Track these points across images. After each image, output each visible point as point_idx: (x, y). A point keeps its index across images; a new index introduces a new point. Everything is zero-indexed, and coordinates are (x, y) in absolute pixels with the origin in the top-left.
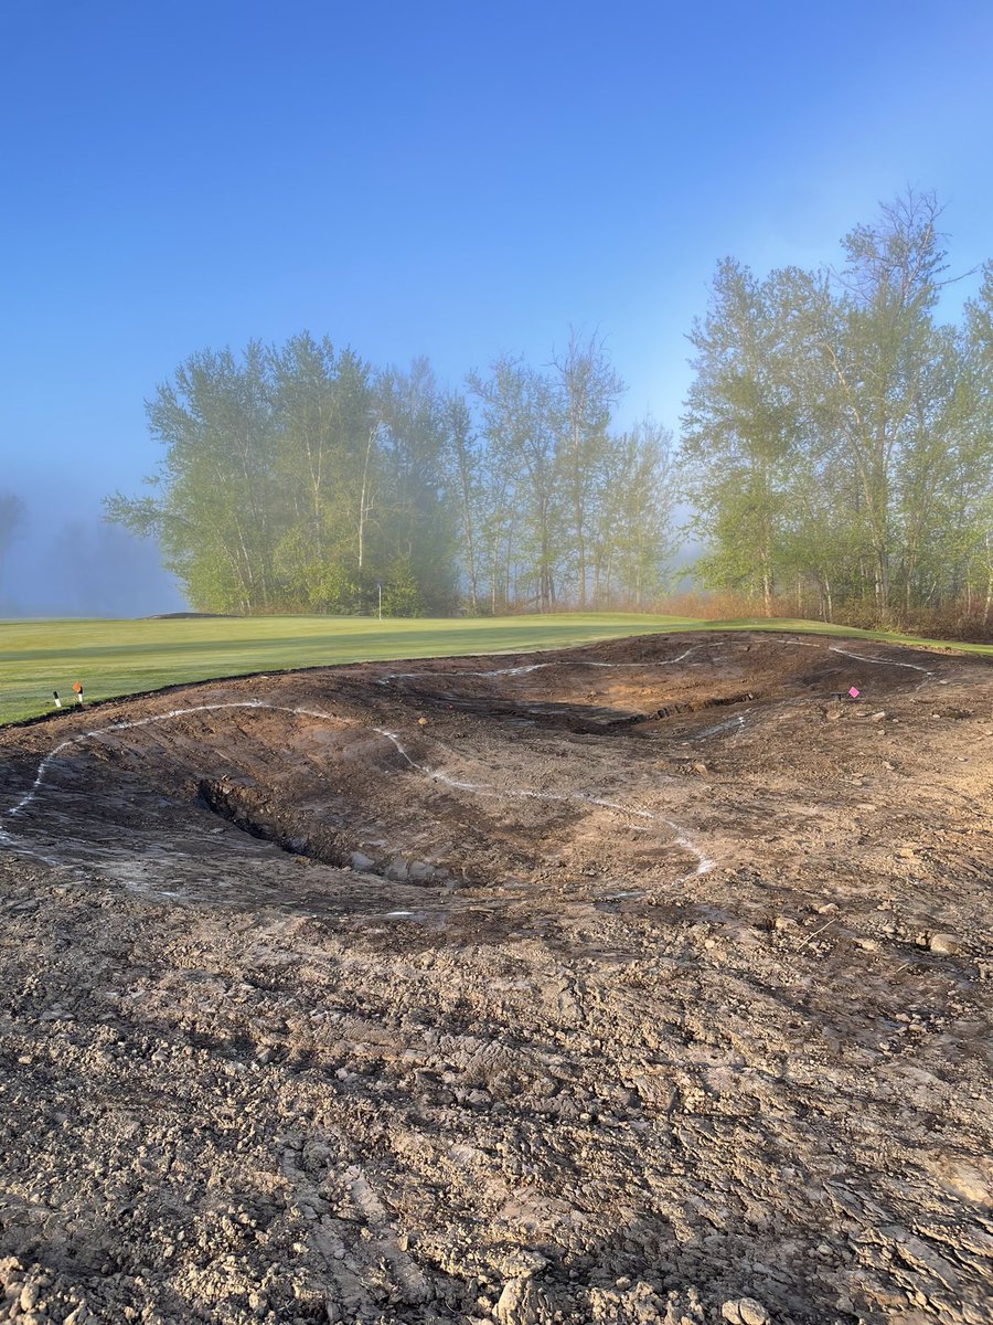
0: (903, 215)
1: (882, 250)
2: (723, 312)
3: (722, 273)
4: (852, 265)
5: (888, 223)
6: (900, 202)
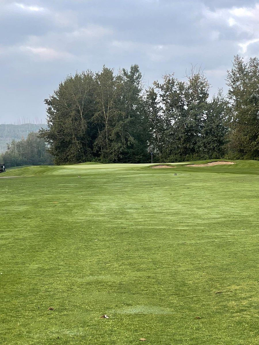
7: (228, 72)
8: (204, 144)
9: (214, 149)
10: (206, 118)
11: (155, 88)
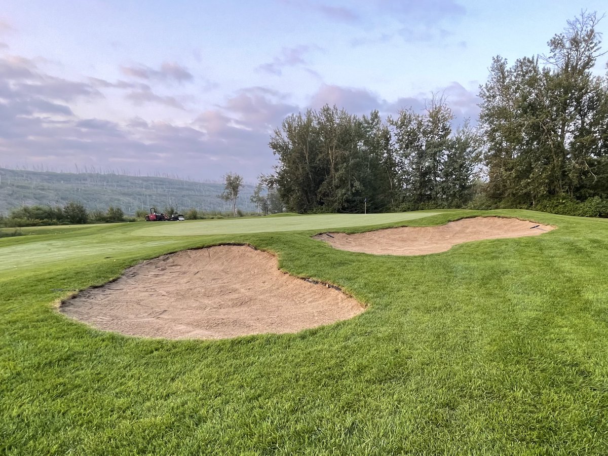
0: (579, 26)
1: (568, 45)
2: (495, 80)
3: (494, 62)
4: (552, 54)
5: (571, 31)
6: (577, 20)
7: (481, 87)
8: (443, 189)
9: (455, 195)
10: (447, 160)
11: (388, 125)
